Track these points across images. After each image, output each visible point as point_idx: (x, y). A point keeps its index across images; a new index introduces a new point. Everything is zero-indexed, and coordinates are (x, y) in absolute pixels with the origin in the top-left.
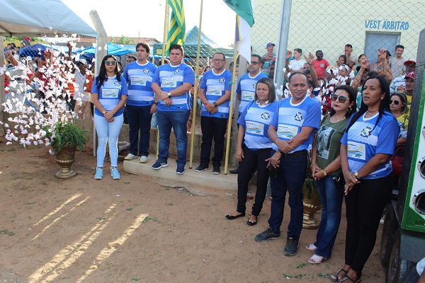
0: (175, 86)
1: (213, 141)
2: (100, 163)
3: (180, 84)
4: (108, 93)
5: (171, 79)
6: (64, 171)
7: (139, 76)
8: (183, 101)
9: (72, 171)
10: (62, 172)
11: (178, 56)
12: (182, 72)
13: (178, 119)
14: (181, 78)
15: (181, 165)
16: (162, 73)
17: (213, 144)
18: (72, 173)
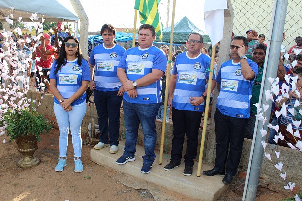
0: (142, 73)
1: (185, 136)
2: (63, 153)
3: (148, 71)
4: (65, 79)
5: (139, 64)
6: (26, 160)
7: (106, 61)
8: (152, 91)
9: (34, 159)
10: (24, 160)
11: (147, 37)
12: (151, 56)
13: (145, 113)
14: (149, 64)
15: (147, 163)
16: (130, 58)
17: (186, 139)
18: (35, 161)
